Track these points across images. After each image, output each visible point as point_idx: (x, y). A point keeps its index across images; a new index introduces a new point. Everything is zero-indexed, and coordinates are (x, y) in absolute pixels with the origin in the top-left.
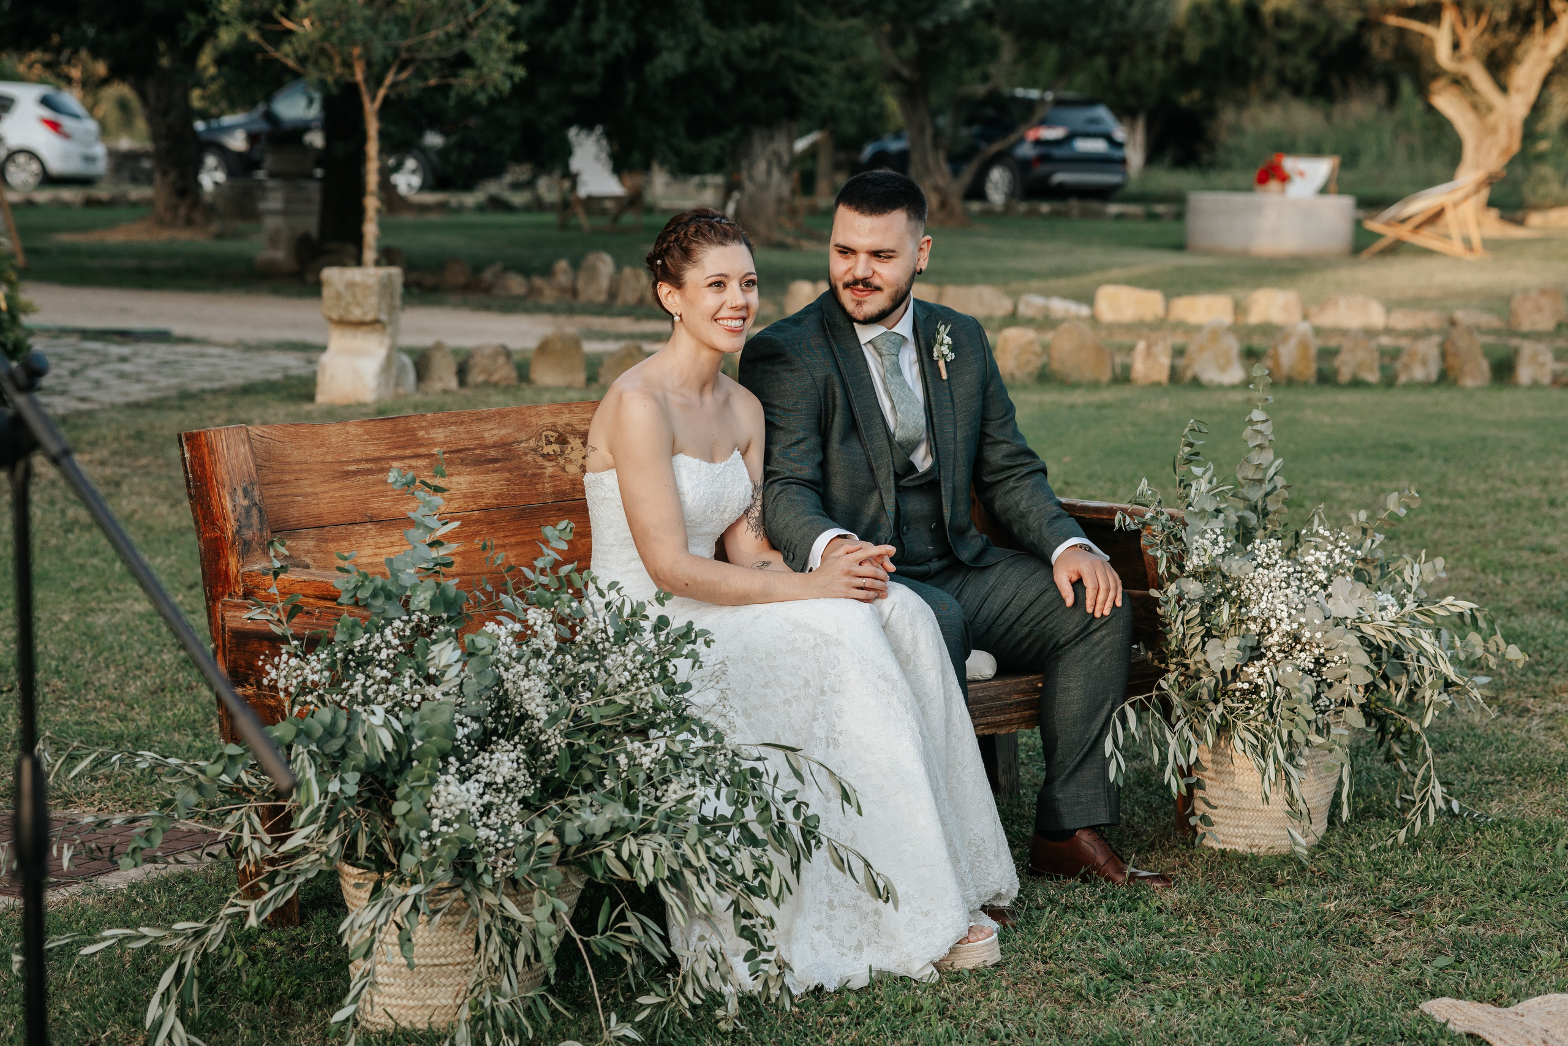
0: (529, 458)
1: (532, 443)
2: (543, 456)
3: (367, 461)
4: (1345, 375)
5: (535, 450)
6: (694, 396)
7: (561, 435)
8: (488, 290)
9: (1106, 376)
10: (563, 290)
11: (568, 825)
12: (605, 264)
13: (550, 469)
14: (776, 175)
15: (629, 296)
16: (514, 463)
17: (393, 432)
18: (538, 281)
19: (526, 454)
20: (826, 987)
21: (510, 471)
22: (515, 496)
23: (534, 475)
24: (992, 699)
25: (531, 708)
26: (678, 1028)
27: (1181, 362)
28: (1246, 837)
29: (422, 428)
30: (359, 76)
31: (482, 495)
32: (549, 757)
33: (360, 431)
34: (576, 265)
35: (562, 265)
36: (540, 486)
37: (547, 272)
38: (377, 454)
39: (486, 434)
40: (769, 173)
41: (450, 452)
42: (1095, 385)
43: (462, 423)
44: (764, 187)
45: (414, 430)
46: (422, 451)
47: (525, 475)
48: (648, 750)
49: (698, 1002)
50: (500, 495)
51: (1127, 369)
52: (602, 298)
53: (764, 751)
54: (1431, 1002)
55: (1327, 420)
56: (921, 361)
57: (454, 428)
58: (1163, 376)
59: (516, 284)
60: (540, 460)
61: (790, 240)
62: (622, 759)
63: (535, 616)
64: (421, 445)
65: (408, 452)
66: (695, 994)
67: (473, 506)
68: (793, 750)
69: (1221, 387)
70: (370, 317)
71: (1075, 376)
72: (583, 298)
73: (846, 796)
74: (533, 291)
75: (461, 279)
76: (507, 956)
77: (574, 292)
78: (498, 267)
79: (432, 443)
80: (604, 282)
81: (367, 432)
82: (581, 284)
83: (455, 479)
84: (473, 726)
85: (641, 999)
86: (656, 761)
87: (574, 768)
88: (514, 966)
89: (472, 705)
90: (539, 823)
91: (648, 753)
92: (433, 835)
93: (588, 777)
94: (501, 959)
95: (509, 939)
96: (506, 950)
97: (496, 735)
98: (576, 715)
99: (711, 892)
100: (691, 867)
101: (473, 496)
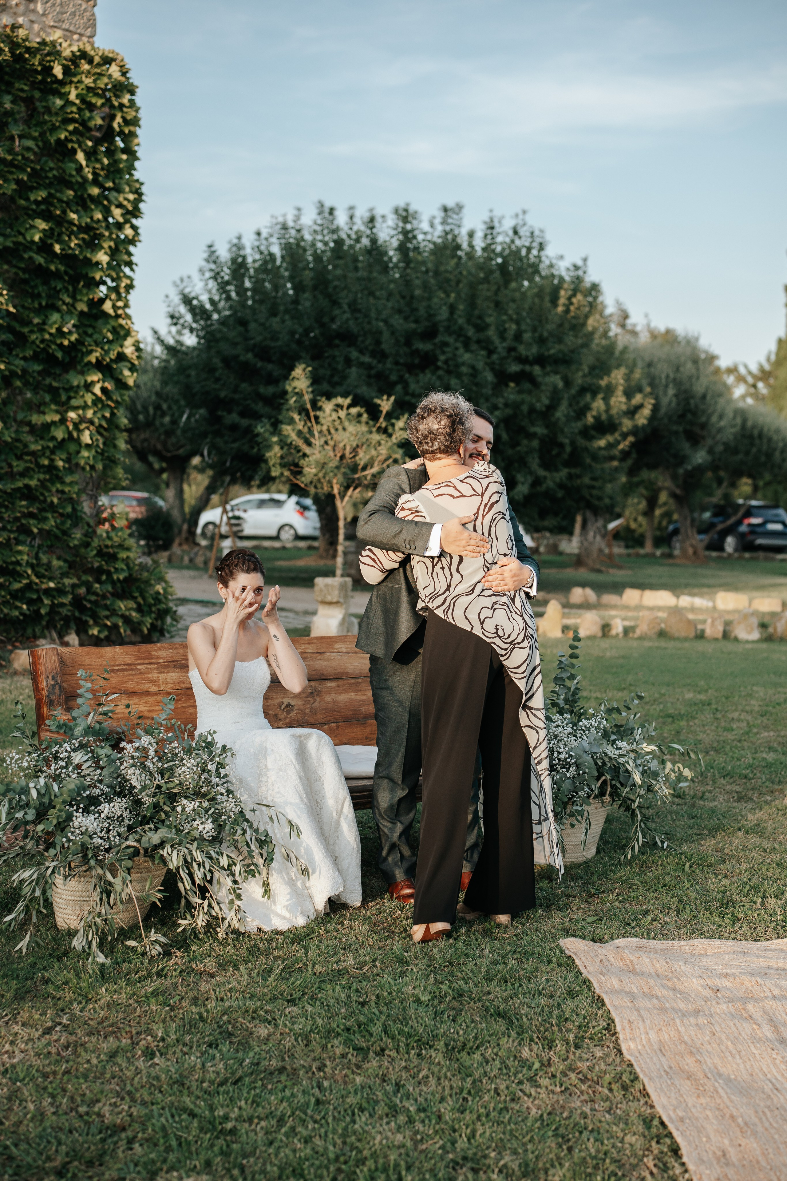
3: (124, 665)
9: (692, 634)
11: (144, 839)
14: (598, 538)
25: (133, 783)
27: (728, 628)
30: (336, 491)
32: (145, 806)
40: (595, 537)
42: (686, 639)
44: (592, 544)
46: (153, 661)
49: (204, 924)
51: (703, 631)
53: (255, 807)
54: (566, 940)
58: (720, 635)
63: (145, 740)
66: (203, 920)
67: (178, 687)
68: (269, 806)
69: (747, 642)
70: (335, 600)
71: (677, 635)
76: (105, 899)
79: (159, 658)
81: (125, 652)
83: (170, 674)
84: (107, 790)
85: (180, 921)
86: (194, 810)
87: (158, 812)
88: (109, 903)
89: (107, 780)
90: (131, 837)
91: (190, 806)
92: (69, 840)
93: (163, 816)
94: (101, 900)
95: (107, 891)
96: (105, 895)
97: (121, 794)
98: (159, 787)
99: (206, 872)
100: (196, 860)
101: (179, 683)
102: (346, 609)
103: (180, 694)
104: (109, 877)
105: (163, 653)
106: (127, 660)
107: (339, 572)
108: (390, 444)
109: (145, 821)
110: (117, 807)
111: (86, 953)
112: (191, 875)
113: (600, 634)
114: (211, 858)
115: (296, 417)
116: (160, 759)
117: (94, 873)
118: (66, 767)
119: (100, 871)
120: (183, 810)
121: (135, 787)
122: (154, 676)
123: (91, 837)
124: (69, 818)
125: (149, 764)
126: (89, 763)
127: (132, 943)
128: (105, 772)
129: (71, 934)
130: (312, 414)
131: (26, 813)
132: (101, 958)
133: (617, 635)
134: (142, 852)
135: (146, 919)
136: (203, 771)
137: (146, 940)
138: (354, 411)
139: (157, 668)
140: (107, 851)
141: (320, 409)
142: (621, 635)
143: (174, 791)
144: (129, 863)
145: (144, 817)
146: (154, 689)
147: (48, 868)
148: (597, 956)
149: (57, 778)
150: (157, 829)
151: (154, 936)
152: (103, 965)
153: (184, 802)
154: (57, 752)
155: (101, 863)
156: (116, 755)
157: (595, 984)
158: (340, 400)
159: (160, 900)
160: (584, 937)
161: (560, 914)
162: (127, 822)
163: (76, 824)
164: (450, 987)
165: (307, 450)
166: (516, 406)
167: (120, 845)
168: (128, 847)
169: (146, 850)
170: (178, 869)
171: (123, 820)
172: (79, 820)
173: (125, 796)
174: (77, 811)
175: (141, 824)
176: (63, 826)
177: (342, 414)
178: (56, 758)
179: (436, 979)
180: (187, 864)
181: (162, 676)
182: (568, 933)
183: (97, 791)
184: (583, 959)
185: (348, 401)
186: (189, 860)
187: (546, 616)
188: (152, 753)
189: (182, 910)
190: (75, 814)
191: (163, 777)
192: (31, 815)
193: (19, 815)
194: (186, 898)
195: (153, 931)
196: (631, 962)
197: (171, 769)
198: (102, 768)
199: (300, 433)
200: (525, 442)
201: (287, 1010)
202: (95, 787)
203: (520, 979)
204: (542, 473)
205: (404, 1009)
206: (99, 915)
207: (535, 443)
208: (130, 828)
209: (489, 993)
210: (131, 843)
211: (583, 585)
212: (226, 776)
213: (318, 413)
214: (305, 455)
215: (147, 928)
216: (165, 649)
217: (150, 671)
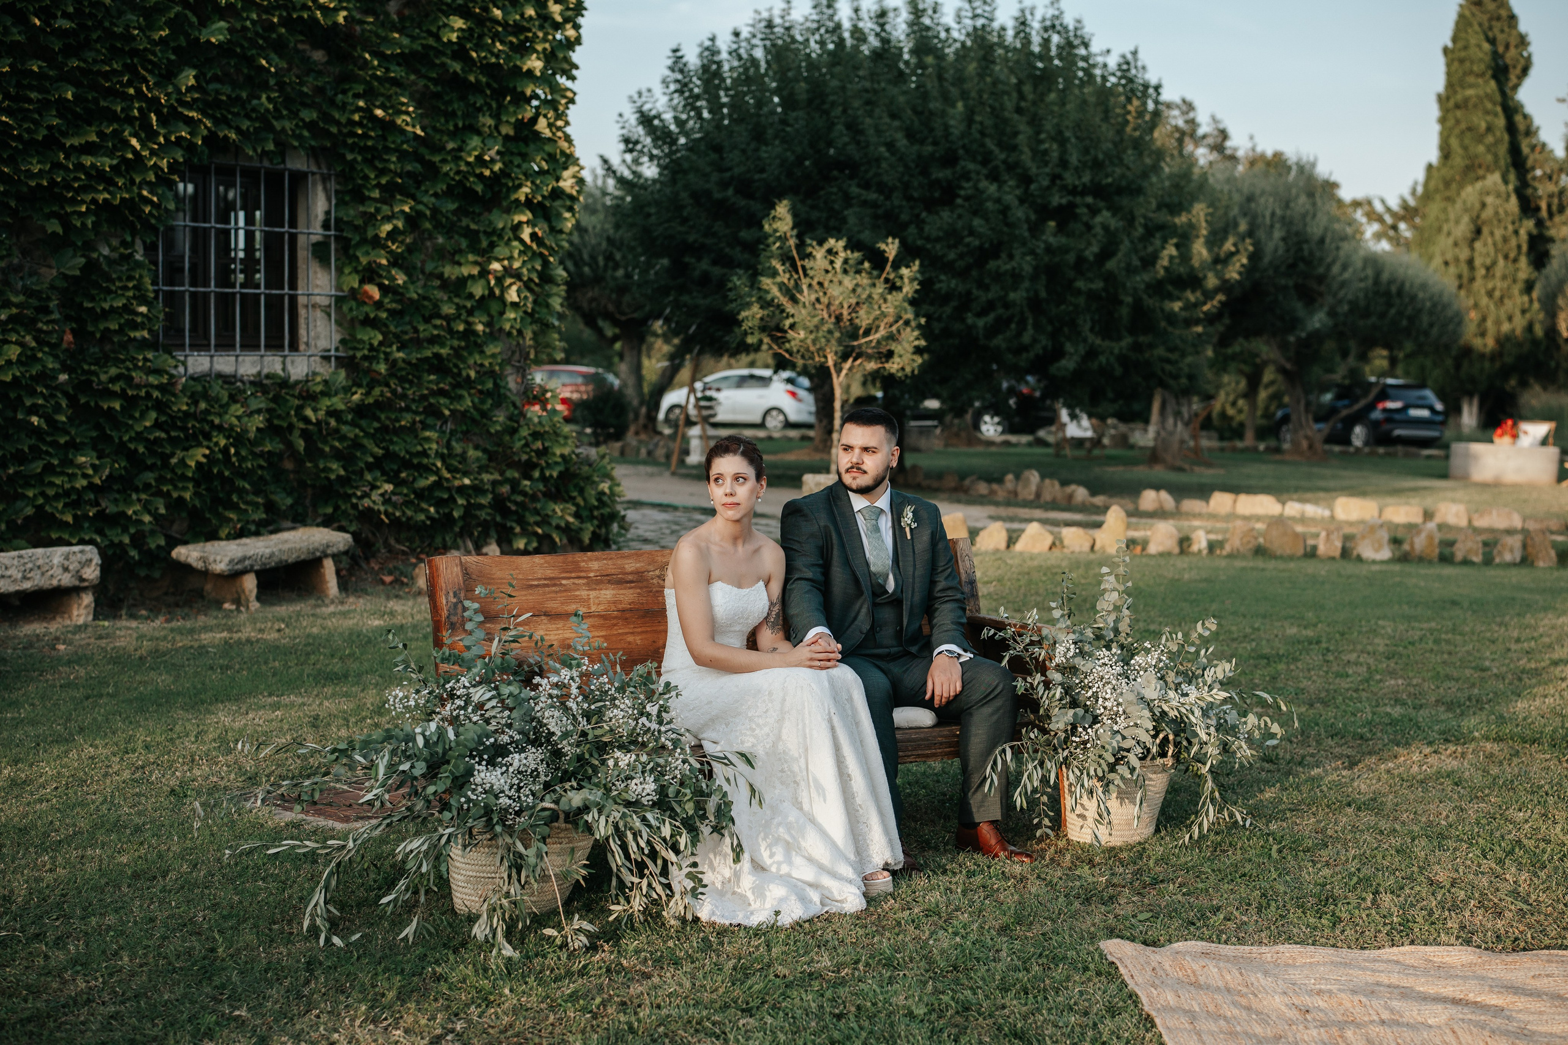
0: (655, 581)
1: (657, 572)
3: (545, 579)
4: (1459, 556)
8: (966, 491)
9: (1300, 552)
10: (1009, 492)
11: (563, 799)
12: (1034, 477)
14: (1180, 425)
15: (1047, 496)
16: (645, 584)
17: (564, 563)
18: (995, 486)
19: (652, 579)
24: (922, 739)
25: (552, 728)
27: (1348, 545)
30: (830, 363)
31: (620, 602)
32: (566, 758)
34: (1018, 477)
35: (1010, 477)
37: (1000, 480)
40: (1175, 425)
41: (601, 576)
42: (1291, 558)
43: (611, 559)
44: (1171, 434)
50: (632, 602)
51: (1315, 548)
52: (1032, 497)
54: (1109, 941)
55: (1422, 584)
56: (894, 526)
58: (1337, 553)
59: (982, 488)
61: (1187, 467)
62: (611, 763)
63: (565, 673)
65: (573, 575)
67: (614, 608)
69: (1374, 562)
71: (1278, 553)
72: (1020, 497)
74: (993, 492)
75: (953, 485)
76: (514, 874)
77: (1016, 494)
78: (974, 477)
80: (1033, 488)
82: (1019, 489)
83: (603, 592)
84: (517, 737)
85: (612, 907)
86: (629, 764)
87: (582, 766)
88: (519, 881)
89: (516, 725)
90: (547, 797)
91: (625, 759)
92: (469, 800)
93: (590, 771)
94: (510, 877)
95: (517, 865)
96: (514, 871)
97: (536, 743)
98: (584, 734)
99: (643, 844)
100: (631, 829)
101: (615, 602)
103: (615, 618)
104: (520, 847)
105: (595, 565)
106: (549, 573)
108: (897, 300)
109: (566, 777)
110: (530, 758)
111: (489, 944)
112: (624, 847)
113: (1177, 550)
114: (650, 826)
115: (780, 268)
116: (586, 698)
117: (500, 842)
118: (464, 708)
119: (509, 840)
120: (616, 764)
121: (553, 734)
122: (583, 593)
123: (497, 797)
124: (470, 772)
125: (571, 704)
126: (494, 703)
127: (549, 932)
128: (515, 714)
129: (472, 919)
130: (799, 264)
131: (412, 767)
132: (508, 951)
133: (1200, 551)
134: (562, 816)
135: (567, 903)
136: (642, 714)
137: (567, 929)
138: (852, 256)
139: (587, 584)
140: (518, 813)
141: (810, 256)
142: (1205, 552)
143: (605, 739)
144: (546, 830)
145: (565, 772)
146: (583, 609)
147: (442, 836)
148: (1148, 963)
149: (454, 721)
150: (580, 787)
151: (577, 923)
152: (510, 959)
153: (618, 754)
154: (453, 689)
155: (510, 830)
156: (528, 693)
157: (1144, 999)
158: (834, 243)
159: (584, 878)
160: (1132, 939)
161: (1103, 908)
162: (543, 778)
163: (478, 780)
164: (953, 998)
165: (793, 309)
167: (534, 807)
168: (544, 809)
169: (567, 814)
170: (607, 839)
171: (538, 776)
172: (482, 775)
173: (541, 745)
174: (479, 764)
175: (562, 780)
176: (462, 781)
178: (452, 696)
179: (935, 987)
180: (619, 833)
181: (593, 594)
182: (1112, 933)
183: (505, 739)
184: (1130, 967)
185: (843, 243)
186: (622, 827)
187: (1105, 526)
188: (574, 691)
189: (613, 892)
190: (477, 767)
191: (589, 722)
192: (420, 768)
193: (405, 767)
194: (618, 877)
195: (577, 916)
196: (1194, 972)
197: (600, 712)
198: (511, 710)
199: (782, 286)
201: (741, 1022)
202: (503, 732)
203: (1045, 990)
204: (1095, 341)
205: (892, 1025)
206: (507, 895)
208: (547, 786)
209: (1004, 1007)
210: (547, 804)
211: (1157, 488)
212: (670, 722)
213: (807, 262)
214: (789, 315)
215: (569, 915)
216: (597, 559)
217: (577, 587)
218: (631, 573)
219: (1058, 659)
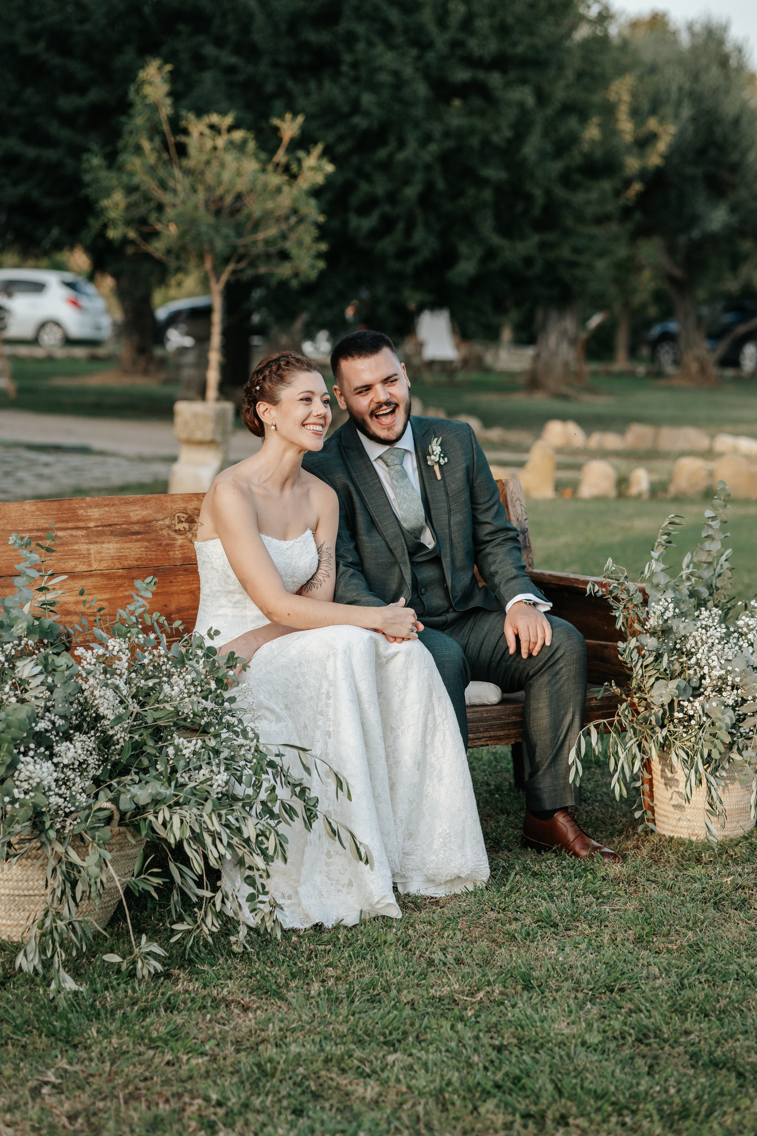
0: (164, 532)
1: (167, 522)
2: (175, 531)
3: (38, 530)
5: (169, 527)
6: (275, 491)
7: (190, 516)
11: (122, 797)
13: (180, 540)
14: (564, 346)
16: (153, 535)
17: (59, 510)
19: (162, 529)
20: (326, 925)
21: (149, 541)
22: (151, 560)
23: (168, 545)
24: (494, 719)
25: (102, 711)
26: (202, 949)
28: (688, 828)
29: (82, 508)
30: (208, 266)
31: (126, 558)
32: (117, 747)
33: (34, 508)
36: (171, 553)
38: (45, 526)
39: (132, 514)
41: (102, 526)
43: (113, 505)
45: (75, 509)
46: (81, 524)
47: (160, 545)
48: (189, 745)
49: (214, 930)
50: (140, 558)
53: (282, 750)
56: (419, 467)
57: (107, 509)
60: (173, 534)
62: (171, 751)
63: (114, 644)
64: (80, 520)
65: (70, 525)
66: (213, 924)
67: (118, 565)
68: (304, 750)
70: (208, 437)
73: (340, 784)
76: (68, 891)
79: (89, 519)
81: (39, 509)
83: (105, 545)
84: (60, 722)
86: (194, 753)
87: (137, 756)
88: (74, 898)
89: (58, 708)
90: (102, 794)
91: (191, 747)
92: (14, 800)
93: (146, 762)
94: (61, 893)
95: (71, 879)
96: (68, 885)
97: (82, 728)
98: (140, 718)
99: (222, 850)
100: (208, 831)
101: (119, 558)
102: (226, 452)
103: (121, 577)
104: (74, 857)
105: (95, 513)
106: (43, 523)
107: (212, 392)
108: (295, 191)
109: (122, 770)
113: (612, 493)
115: (146, 145)
117: (49, 851)
119: (60, 848)
120: (179, 752)
121: (103, 718)
122: (82, 547)
123: (46, 796)
124: (14, 765)
126: (39, 680)
127: (111, 958)
128: (58, 694)
130: (172, 140)
132: (70, 984)
133: (639, 496)
137: (135, 952)
138: (238, 135)
139: (87, 536)
141: (186, 132)
142: (646, 496)
143: (162, 723)
145: (115, 764)
146: (82, 568)
151: (148, 944)
152: (76, 993)
153: (179, 740)
158: (215, 118)
162: (92, 773)
163: (24, 775)
165: (167, 198)
166: (461, 135)
167: (89, 807)
168: (100, 809)
169: (125, 814)
170: (180, 842)
171: (87, 769)
172: (31, 767)
173: (89, 732)
174: (25, 754)
175: (116, 774)
176: (3, 777)
177: (221, 142)
181: (93, 548)
183: (47, 725)
185: (228, 120)
186: (197, 830)
187: (529, 466)
190: (22, 758)
195: (146, 937)
197: (155, 691)
198: (52, 689)
199: (152, 170)
200: (472, 191)
202: (42, 717)
204: (496, 240)
206: (60, 915)
207: (487, 194)
208: (100, 782)
210: (103, 803)
211: (563, 418)
213: (183, 139)
214: (160, 208)
216: (98, 506)
217: (76, 540)
218: (137, 523)
219: (652, 622)
